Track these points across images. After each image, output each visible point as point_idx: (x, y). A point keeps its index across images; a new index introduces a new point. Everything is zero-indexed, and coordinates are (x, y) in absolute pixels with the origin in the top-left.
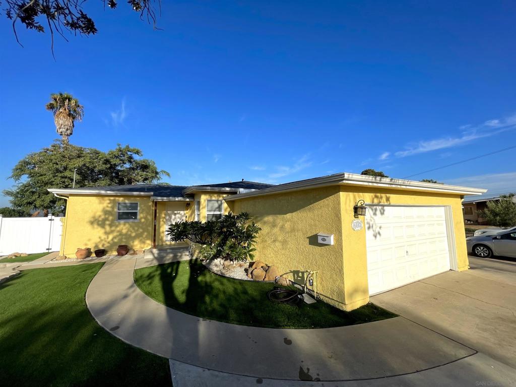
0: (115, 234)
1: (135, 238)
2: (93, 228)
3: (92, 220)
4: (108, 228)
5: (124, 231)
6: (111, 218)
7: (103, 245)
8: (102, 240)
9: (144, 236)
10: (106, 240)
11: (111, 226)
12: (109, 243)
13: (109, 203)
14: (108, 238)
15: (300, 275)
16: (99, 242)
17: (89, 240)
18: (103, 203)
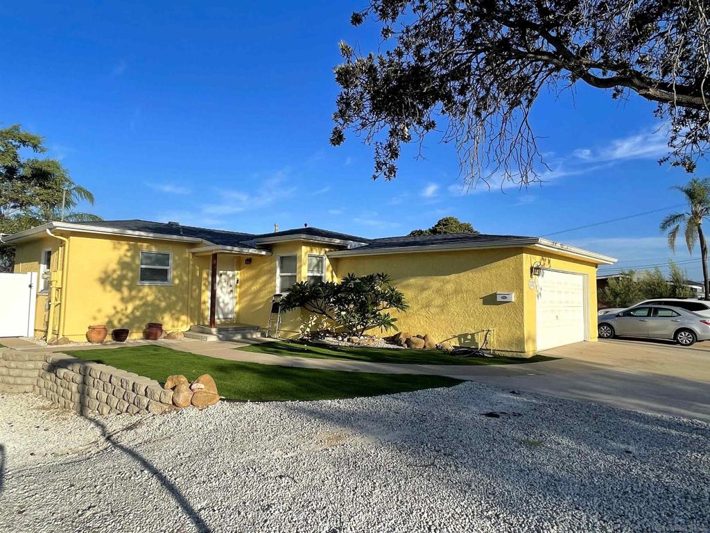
0: (138, 303)
1: (164, 311)
2: (105, 290)
3: (103, 276)
4: (126, 292)
5: (150, 298)
6: (130, 275)
7: (120, 320)
8: (117, 312)
9: (178, 308)
10: (124, 312)
11: (130, 288)
12: (127, 317)
13: (128, 250)
14: (126, 309)
15: (469, 337)
16: (114, 315)
17: (99, 311)
18: (119, 249)
